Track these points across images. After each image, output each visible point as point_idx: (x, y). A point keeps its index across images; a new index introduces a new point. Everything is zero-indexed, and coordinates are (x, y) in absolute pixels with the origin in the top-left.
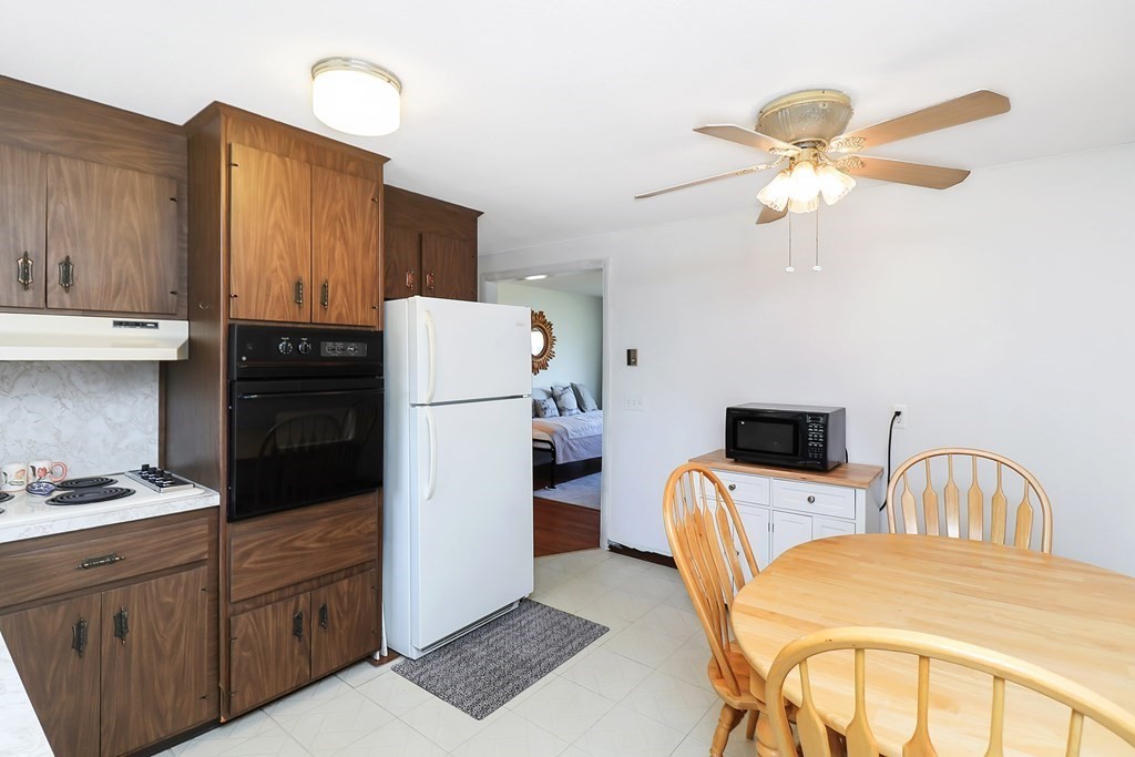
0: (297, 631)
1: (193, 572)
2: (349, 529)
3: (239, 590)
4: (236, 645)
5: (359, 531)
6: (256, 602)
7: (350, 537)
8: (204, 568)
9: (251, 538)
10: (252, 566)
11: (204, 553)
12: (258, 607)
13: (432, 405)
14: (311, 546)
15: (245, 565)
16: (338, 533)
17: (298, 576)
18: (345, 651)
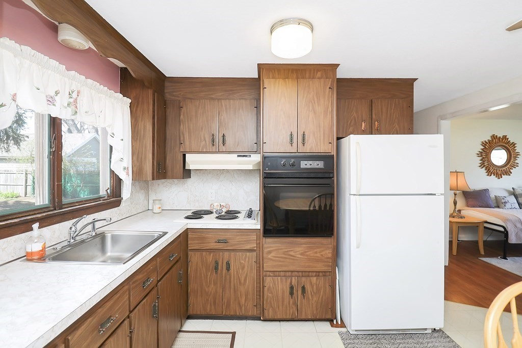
0: (292, 293)
1: (251, 253)
2: (316, 253)
3: (268, 266)
4: (266, 289)
5: (322, 255)
6: (275, 274)
7: (317, 257)
8: (255, 254)
9: (272, 245)
10: (272, 258)
11: (255, 247)
12: (275, 276)
13: (360, 195)
14: (298, 256)
15: (269, 257)
16: (310, 253)
17: (292, 268)
18: (315, 313)
